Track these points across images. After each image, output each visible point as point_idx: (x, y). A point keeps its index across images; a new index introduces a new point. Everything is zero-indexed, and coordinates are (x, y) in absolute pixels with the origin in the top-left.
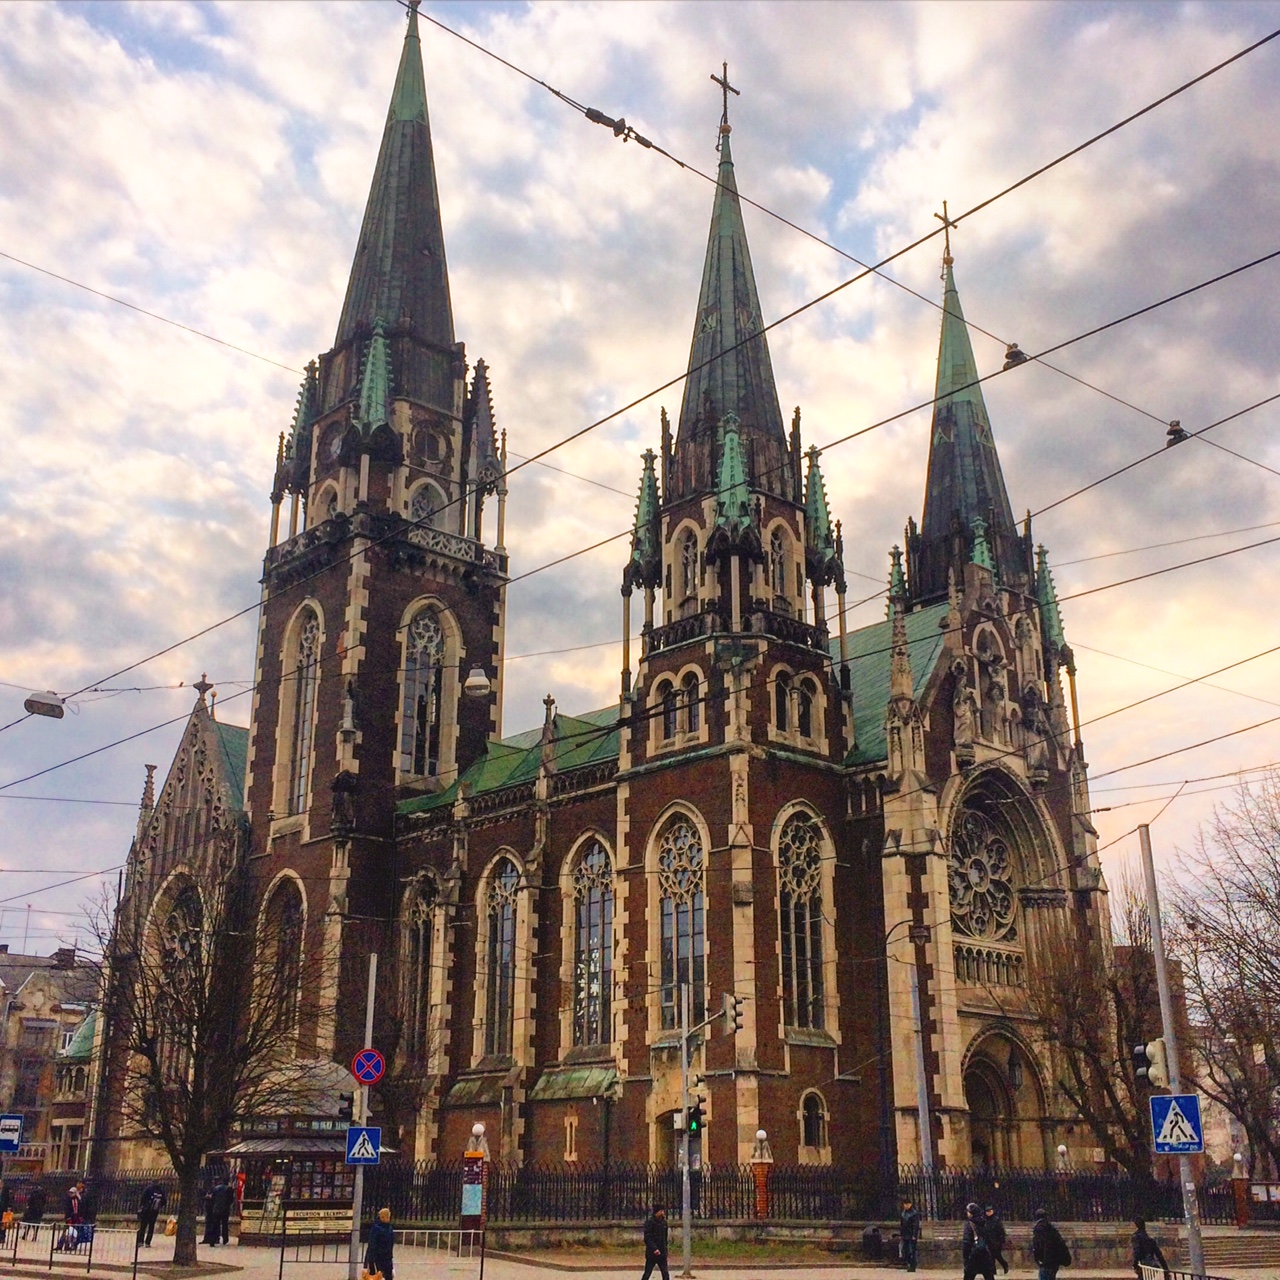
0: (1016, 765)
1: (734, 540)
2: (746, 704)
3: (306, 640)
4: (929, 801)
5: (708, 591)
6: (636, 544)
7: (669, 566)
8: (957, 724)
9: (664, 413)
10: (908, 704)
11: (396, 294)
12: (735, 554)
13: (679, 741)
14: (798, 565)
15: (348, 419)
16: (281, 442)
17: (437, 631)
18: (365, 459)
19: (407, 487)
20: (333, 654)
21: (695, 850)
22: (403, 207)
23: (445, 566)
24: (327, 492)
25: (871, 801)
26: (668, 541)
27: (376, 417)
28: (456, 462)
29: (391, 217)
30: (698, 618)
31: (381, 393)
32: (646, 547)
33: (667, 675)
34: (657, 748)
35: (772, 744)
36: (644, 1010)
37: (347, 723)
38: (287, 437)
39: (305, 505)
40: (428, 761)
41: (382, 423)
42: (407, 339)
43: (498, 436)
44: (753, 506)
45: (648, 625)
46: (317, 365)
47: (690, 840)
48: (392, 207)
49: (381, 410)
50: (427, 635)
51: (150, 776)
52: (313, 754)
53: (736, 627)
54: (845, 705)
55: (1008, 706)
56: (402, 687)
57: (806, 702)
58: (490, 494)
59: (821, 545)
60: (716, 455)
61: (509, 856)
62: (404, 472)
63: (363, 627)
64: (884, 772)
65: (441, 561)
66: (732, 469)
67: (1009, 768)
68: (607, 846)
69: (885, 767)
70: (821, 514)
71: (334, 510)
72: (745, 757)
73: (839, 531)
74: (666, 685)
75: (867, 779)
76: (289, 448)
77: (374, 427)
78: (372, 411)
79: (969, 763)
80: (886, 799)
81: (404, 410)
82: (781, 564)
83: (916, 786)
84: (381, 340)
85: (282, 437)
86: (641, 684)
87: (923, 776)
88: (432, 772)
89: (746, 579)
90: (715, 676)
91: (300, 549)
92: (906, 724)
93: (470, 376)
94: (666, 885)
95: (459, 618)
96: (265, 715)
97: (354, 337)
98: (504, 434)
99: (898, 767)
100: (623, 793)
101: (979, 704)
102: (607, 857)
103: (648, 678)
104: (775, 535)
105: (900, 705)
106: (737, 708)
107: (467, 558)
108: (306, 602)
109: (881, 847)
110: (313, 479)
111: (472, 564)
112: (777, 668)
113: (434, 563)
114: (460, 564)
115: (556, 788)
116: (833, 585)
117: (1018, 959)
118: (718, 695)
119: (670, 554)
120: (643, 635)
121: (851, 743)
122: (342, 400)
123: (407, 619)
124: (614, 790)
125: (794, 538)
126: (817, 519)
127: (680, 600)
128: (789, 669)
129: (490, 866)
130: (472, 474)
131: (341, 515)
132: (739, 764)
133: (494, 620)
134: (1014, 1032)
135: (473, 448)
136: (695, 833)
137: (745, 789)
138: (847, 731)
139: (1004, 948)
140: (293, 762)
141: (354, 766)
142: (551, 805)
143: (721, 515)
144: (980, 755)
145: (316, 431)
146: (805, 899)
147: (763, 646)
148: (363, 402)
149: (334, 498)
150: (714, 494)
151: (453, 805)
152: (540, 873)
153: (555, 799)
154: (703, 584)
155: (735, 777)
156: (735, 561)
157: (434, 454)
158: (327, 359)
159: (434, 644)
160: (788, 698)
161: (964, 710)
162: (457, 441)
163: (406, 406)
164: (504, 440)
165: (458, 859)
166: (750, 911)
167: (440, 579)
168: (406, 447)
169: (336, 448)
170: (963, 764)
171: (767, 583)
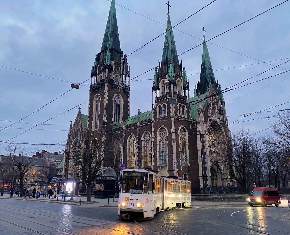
0: (218, 120)
1: (172, 81)
2: (174, 109)
3: (97, 100)
4: (205, 125)
5: (167, 91)
6: (154, 83)
7: (160, 87)
8: (209, 113)
9: (159, 61)
10: (201, 110)
11: (111, 43)
12: (172, 84)
13: (162, 116)
14: (182, 86)
15: (104, 63)
16: (92, 68)
17: (119, 99)
18: (107, 70)
19: (114, 75)
20: (102, 102)
21: (165, 134)
22: (112, 28)
23: (120, 88)
24: (100, 76)
25: (194, 126)
26: (160, 82)
27: (109, 63)
28: (122, 71)
29: (110, 30)
30: (166, 95)
31: (109, 59)
32: (156, 84)
33: (160, 105)
34: (158, 117)
35: (178, 116)
36: (157, 160)
37: (105, 114)
38: (93, 67)
39: (96, 79)
40: (118, 120)
41: (109, 64)
42: (113, 50)
43: (128, 67)
44: (175, 76)
45: (156, 96)
46: (98, 55)
47: (165, 132)
48: (110, 28)
49: (109, 62)
50: (117, 100)
51: (71, 123)
52: (99, 119)
53: (172, 96)
54: (190, 110)
55: (217, 110)
56: (114, 108)
57: (183, 109)
58: (127, 76)
59: (186, 83)
60: (168, 67)
61: (132, 135)
62: (113, 72)
63: (107, 98)
64: (197, 121)
65: (120, 87)
66: (171, 70)
67: (217, 121)
68: (150, 133)
69: (197, 120)
70: (185, 78)
71: (102, 79)
72: (174, 118)
73: (188, 81)
74: (160, 106)
75: (194, 122)
76: (93, 68)
77: (108, 65)
78: (108, 62)
79: (211, 119)
80: (197, 125)
81: (113, 62)
82: (179, 86)
83: (202, 123)
84: (109, 50)
85: (92, 67)
86: (155, 106)
87: (204, 121)
88: (119, 122)
89: (174, 88)
90: (169, 105)
91: (96, 85)
92: (201, 113)
93: (124, 57)
94: (160, 139)
95: (123, 97)
96: (91, 113)
97: (104, 50)
98: (129, 67)
99: (199, 120)
100: (153, 124)
101: (212, 110)
102: (150, 135)
103: (157, 105)
104: (178, 81)
105: (200, 110)
106: (173, 110)
107: (124, 87)
108: (97, 94)
109: (197, 133)
110: (98, 73)
111: (125, 88)
112: (179, 103)
113: (118, 88)
114: (123, 88)
115: (140, 124)
116: (187, 90)
117: (218, 152)
118: (169, 108)
119: (160, 85)
120: (156, 98)
121: (191, 116)
122: (102, 60)
123: (114, 97)
124: (151, 124)
125: (181, 82)
126: (185, 79)
127: (162, 92)
128: (181, 103)
129: (129, 137)
130: (124, 73)
131: (103, 79)
132: (173, 119)
133: (128, 97)
134: (218, 164)
135: (124, 69)
136: (165, 130)
137: (174, 123)
138: (190, 114)
139: (216, 150)
140: (96, 120)
141: (106, 121)
142: (140, 127)
143: (169, 78)
144: (213, 118)
145: (98, 66)
146: (184, 142)
147: (177, 100)
148: (106, 61)
149: (102, 77)
150: (168, 74)
151: (123, 127)
152: (138, 138)
153: (140, 126)
154: (166, 89)
155: (172, 121)
156: (172, 85)
157: (118, 70)
158: (100, 54)
159: (119, 101)
160: (180, 108)
161: (210, 111)
162: (122, 68)
163: (113, 61)
164: (129, 68)
165: (124, 136)
166: (175, 143)
167: (120, 90)
168: (114, 68)
169: (102, 69)
170: (209, 120)
171: (177, 89)
